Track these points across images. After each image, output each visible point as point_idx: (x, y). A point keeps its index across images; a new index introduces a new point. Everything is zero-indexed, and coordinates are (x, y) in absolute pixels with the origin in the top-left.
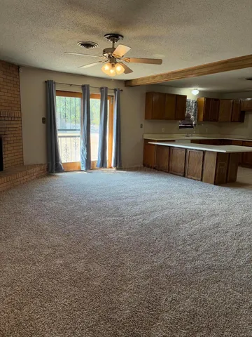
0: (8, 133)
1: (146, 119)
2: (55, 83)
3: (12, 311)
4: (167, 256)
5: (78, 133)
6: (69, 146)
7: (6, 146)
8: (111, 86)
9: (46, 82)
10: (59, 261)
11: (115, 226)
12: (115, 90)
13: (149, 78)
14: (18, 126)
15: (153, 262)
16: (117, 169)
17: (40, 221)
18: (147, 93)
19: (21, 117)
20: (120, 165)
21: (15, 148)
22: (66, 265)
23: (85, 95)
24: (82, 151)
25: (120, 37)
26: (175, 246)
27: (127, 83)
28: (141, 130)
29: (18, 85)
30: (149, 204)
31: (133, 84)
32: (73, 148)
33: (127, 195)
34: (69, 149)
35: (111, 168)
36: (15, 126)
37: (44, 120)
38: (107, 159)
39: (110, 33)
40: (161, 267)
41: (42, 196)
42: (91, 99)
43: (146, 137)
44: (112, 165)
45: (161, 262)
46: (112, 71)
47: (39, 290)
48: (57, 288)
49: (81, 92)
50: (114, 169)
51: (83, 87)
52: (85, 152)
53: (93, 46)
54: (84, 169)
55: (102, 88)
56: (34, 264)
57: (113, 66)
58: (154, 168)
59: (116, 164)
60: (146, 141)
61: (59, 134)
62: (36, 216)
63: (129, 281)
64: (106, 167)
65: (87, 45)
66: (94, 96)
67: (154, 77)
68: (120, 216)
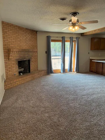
0: (32, 58)
1: (91, 50)
2: (51, 37)
3: (24, 136)
4: (99, 119)
5: (60, 57)
6: (56, 63)
7: (32, 63)
8: (75, 36)
9: (47, 37)
10: (47, 115)
11: (73, 100)
12: (77, 38)
13: (92, 31)
14: (36, 55)
15: (91, 121)
16: (77, 73)
17: (42, 95)
18: (91, 39)
19: (37, 51)
20: (78, 71)
21: (35, 63)
22: (49, 117)
23: (63, 41)
24: (61, 65)
25: (77, 14)
26: (103, 114)
27: (82, 34)
28: (89, 55)
29: (36, 39)
30: (91, 90)
31: (85, 34)
32: (58, 64)
33: (80, 85)
34: (56, 64)
35: (74, 72)
36: (35, 55)
37: (46, 52)
38: (72, 68)
39: (72, 12)
40: (95, 125)
41: (44, 84)
42: (66, 43)
43: (91, 58)
44: (75, 71)
45: (95, 122)
46: (73, 29)
47: (36, 128)
48: (44, 128)
49: (62, 40)
50: (76, 72)
51: (62, 37)
52: (63, 65)
53: (65, 19)
54: (62, 72)
55: (70, 38)
56: (36, 115)
57: (74, 27)
58: (95, 73)
59: (76, 71)
60: (91, 60)
61: (52, 57)
62: (40, 92)
63: (78, 130)
64: (72, 72)
65: (63, 19)
66: (67, 41)
67: (95, 31)
68: (76, 95)
